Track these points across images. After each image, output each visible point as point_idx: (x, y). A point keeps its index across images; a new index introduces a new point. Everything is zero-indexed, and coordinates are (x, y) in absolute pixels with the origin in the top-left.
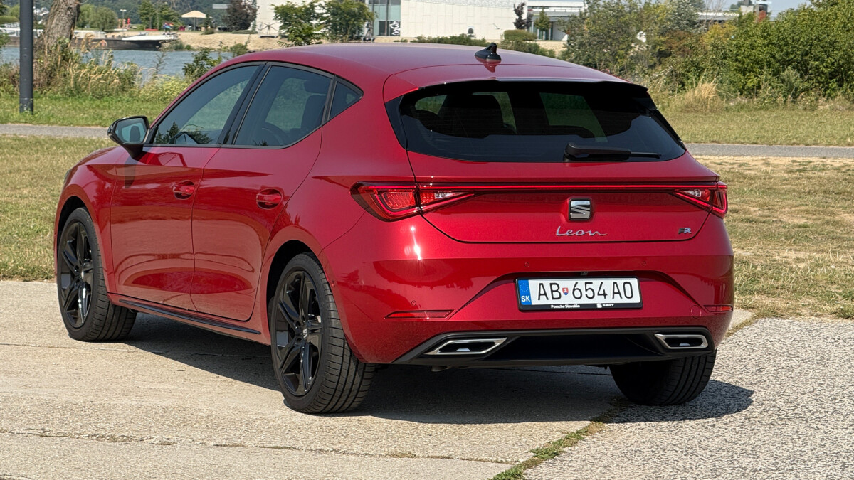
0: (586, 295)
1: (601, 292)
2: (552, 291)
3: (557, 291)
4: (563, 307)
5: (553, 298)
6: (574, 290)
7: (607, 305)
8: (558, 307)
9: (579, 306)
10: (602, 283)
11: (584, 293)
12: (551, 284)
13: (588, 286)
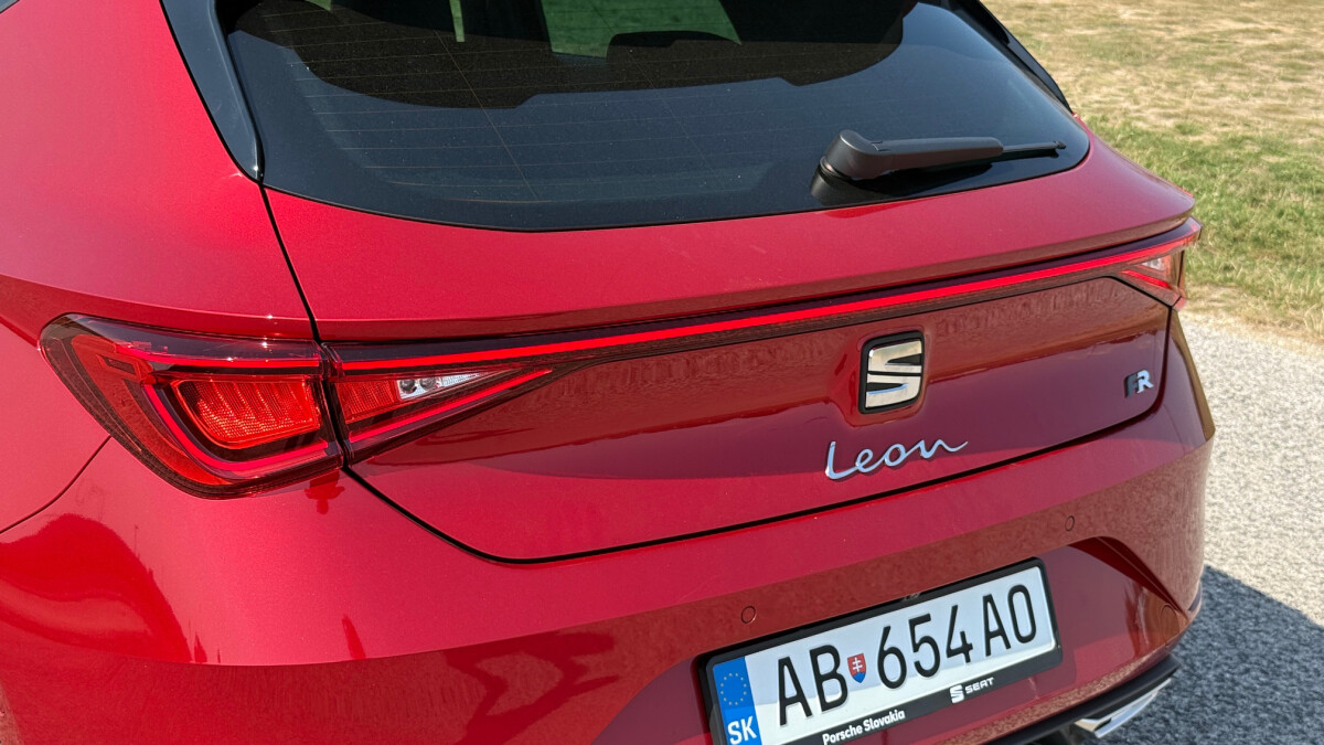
0: (918, 665)
1: (957, 643)
2: (820, 679)
3: (834, 675)
4: (859, 730)
5: (826, 706)
6: (882, 655)
7: (976, 687)
8: (844, 735)
9: (901, 715)
10: (955, 609)
11: (910, 658)
12: (815, 654)
13: (921, 630)
